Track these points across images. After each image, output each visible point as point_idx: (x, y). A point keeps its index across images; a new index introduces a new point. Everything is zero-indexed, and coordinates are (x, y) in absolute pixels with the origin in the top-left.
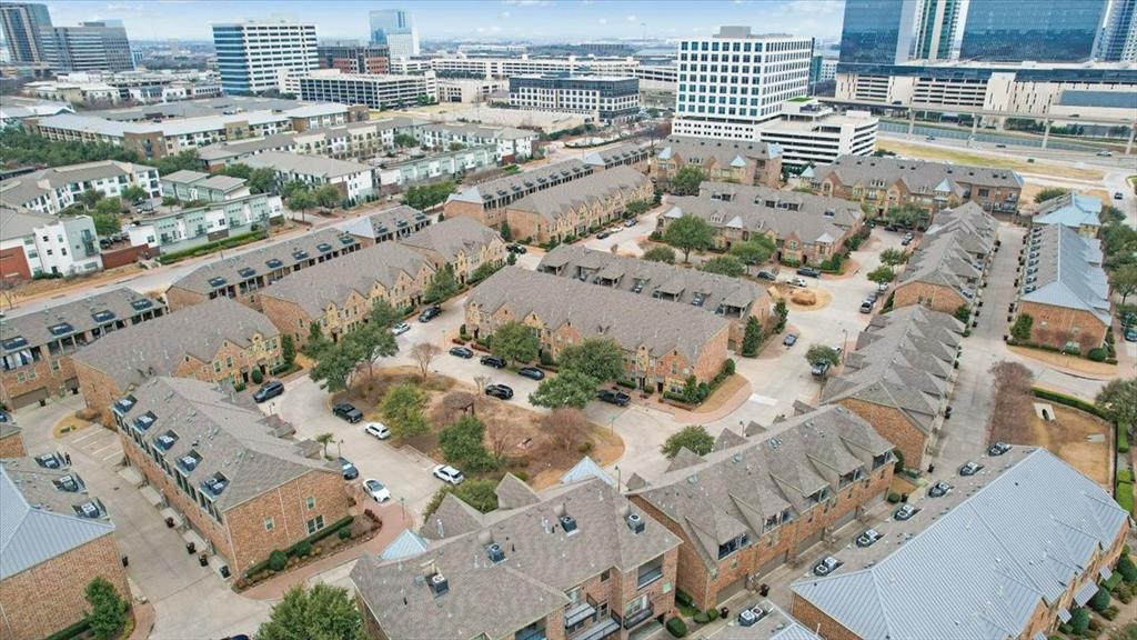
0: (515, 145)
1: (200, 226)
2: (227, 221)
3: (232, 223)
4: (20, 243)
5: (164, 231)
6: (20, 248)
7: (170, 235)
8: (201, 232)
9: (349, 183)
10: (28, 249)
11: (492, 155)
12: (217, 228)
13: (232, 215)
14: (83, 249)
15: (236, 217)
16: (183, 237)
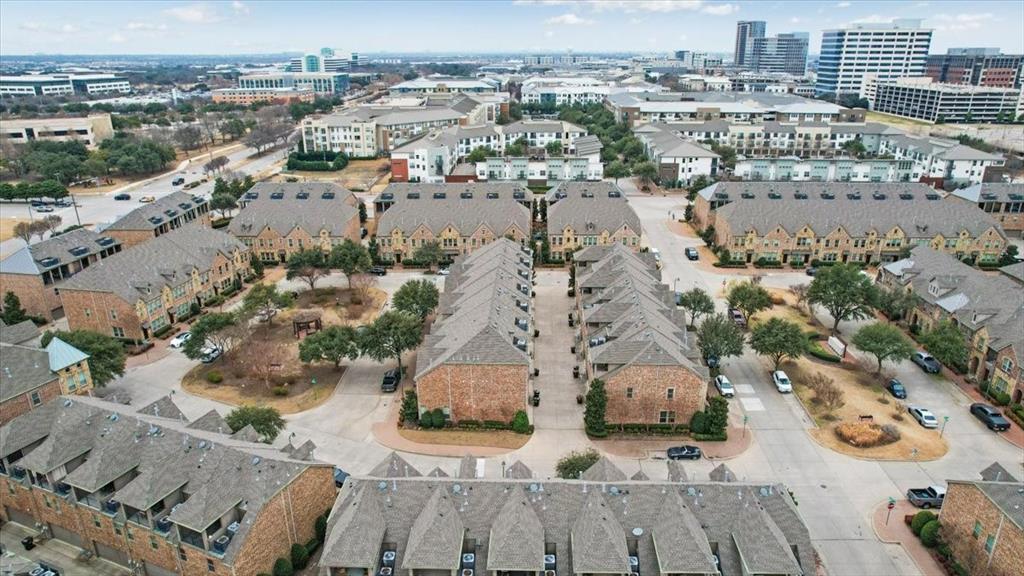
0: (950, 168)
1: (522, 172)
2: (547, 173)
3: (550, 176)
4: (406, 156)
5: (492, 169)
6: (406, 160)
7: (496, 173)
8: (522, 177)
9: (681, 165)
10: (410, 162)
11: (903, 173)
12: (538, 177)
13: (551, 169)
14: (435, 168)
15: (555, 171)
16: (507, 177)
